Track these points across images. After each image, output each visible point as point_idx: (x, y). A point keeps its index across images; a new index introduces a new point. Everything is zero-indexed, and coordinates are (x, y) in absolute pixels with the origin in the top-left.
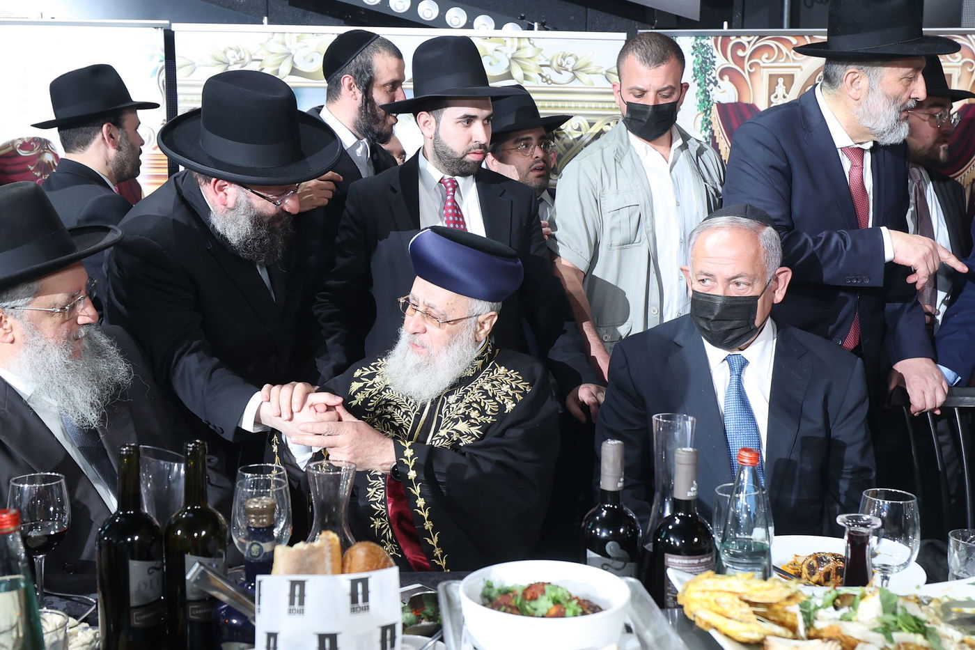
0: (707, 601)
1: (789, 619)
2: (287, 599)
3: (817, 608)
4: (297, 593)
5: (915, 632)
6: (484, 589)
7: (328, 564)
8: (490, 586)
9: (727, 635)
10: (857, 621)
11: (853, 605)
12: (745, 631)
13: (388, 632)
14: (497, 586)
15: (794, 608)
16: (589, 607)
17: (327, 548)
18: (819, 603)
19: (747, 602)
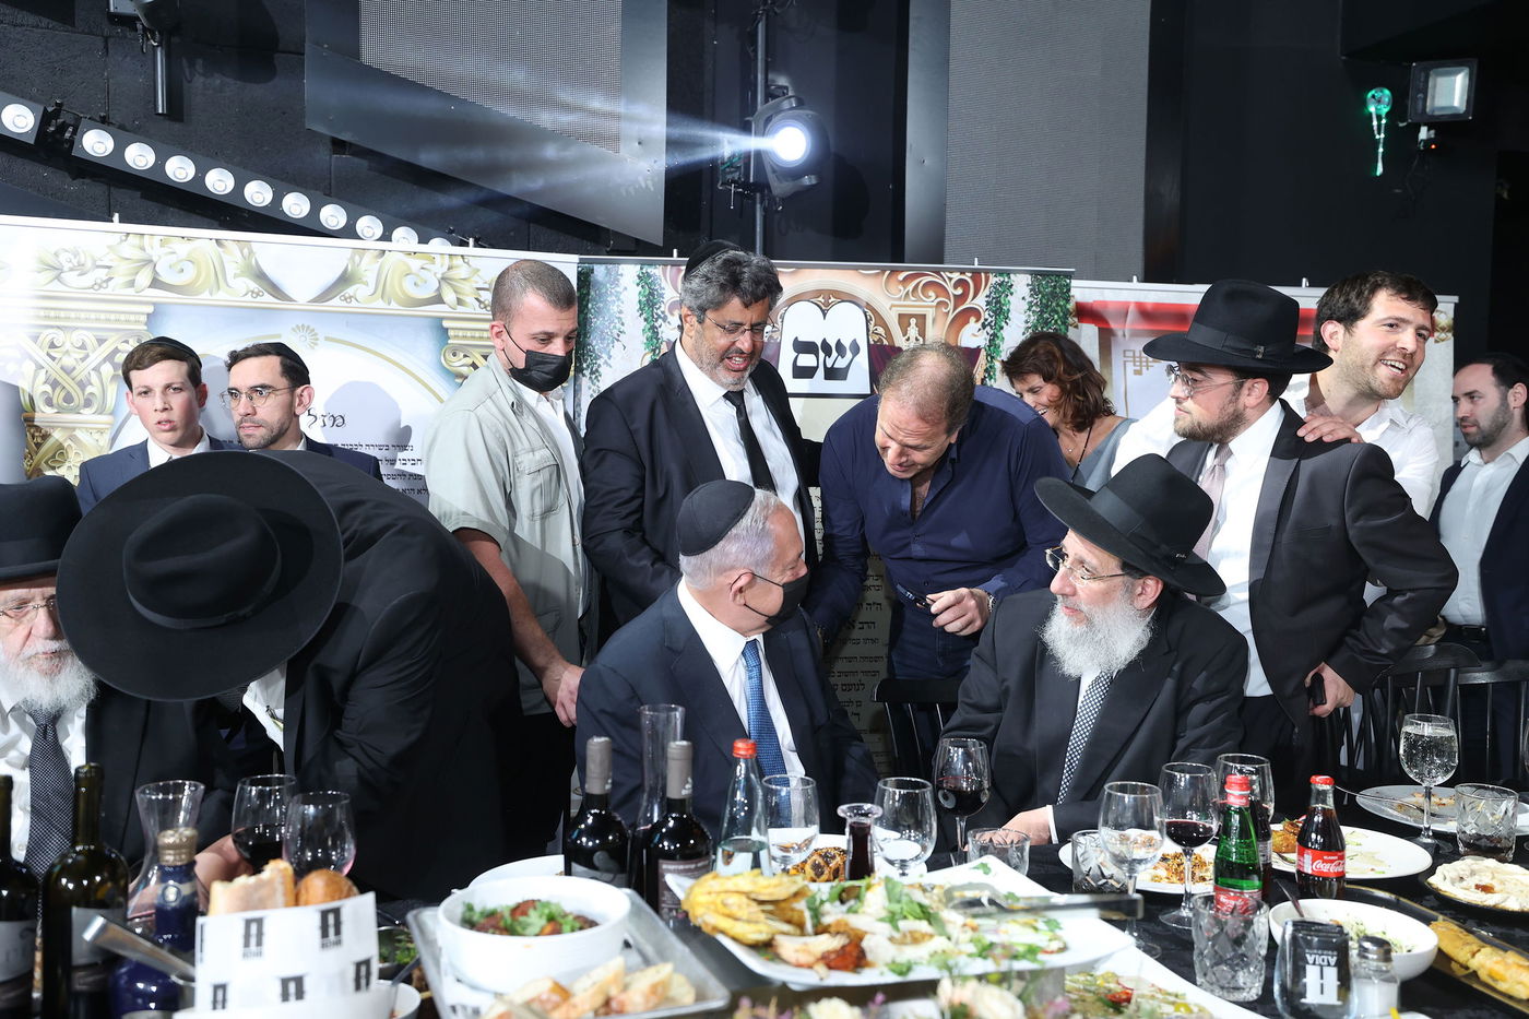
0: (714, 903)
1: (796, 917)
2: (241, 941)
3: (822, 902)
4: (254, 933)
5: (920, 919)
6: (464, 913)
7: (280, 898)
8: (470, 908)
9: (734, 939)
10: (864, 912)
11: (858, 898)
12: (754, 932)
13: (363, 969)
14: (478, 908)
15: (801, 905)
16: (586, 923)
17: (278, 880)
18: (824, 897)
19: (755, 900)
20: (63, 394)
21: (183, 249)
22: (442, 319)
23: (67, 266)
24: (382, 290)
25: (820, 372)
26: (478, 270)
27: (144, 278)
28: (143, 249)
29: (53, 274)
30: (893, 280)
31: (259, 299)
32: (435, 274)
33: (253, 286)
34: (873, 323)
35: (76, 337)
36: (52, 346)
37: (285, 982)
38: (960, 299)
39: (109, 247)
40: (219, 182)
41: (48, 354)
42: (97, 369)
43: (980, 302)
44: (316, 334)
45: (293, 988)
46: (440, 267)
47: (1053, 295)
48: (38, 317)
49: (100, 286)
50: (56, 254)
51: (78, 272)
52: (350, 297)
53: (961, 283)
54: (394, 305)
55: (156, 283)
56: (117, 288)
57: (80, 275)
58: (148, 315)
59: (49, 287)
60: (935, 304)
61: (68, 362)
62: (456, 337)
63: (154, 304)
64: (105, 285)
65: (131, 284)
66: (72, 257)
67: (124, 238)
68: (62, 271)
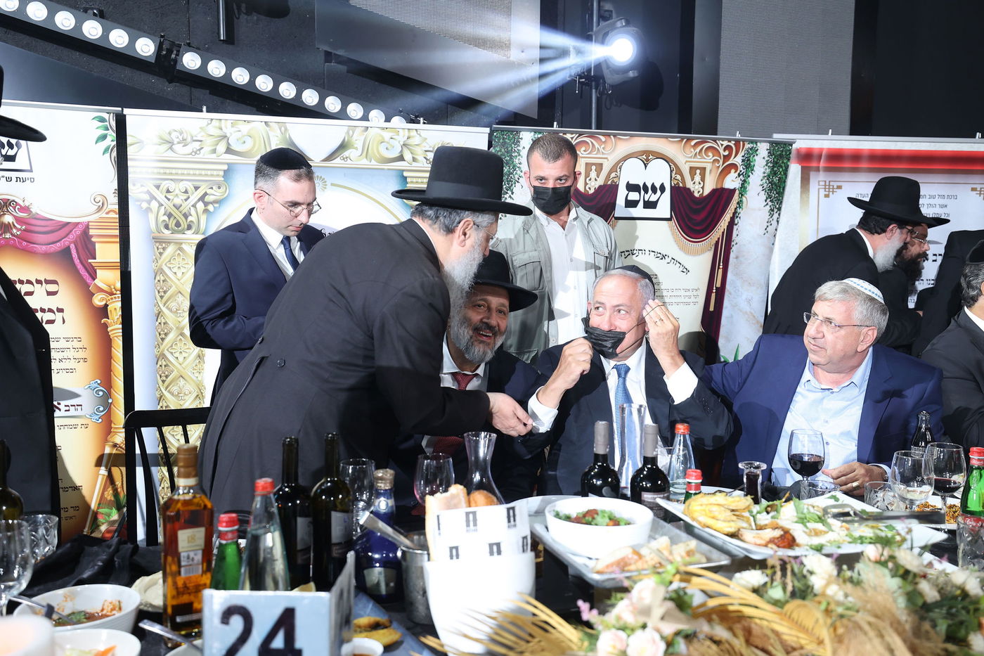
2: (465, 524)
3: (757, 514)
4: (471, 519)
5: (817, 522)
9: (717, 531)
11: (777, 511)
12: (727, 527)
19: (727, 508)
20: (175, 222)
21: (245, 128)
22: (403, 171)
23: (176, 141)
24: (366, 152)
25: (641, 204)
26: (426, 139)
27: (222, 147)
28: (221, 129)
29: (167, 146)
30: (688, 146)
32: (399, 142)
34: (674, 172)
35: (183, 186)
36: (168, 191)
37: (491, 545)
38: (726, 158)
39: (201, 128)
40: (264, 83)
41: (166, 197)
42: (194, 206)
43: (738, 160)
44: (325, 182)
45: (496, 548)
46: (402, 138)
47: (781, 156)
48: (159, 173)
49: (196, 153)
50: (170, 134)
51: (182, 145)
52: (347, 158)
53: (727, 148)
54: (373, 162)
55: (229, 150)
56: (205, 154)
57: (184, 146)
58: (225, 171)
59: (165, 154)
60: (712, 160)
61: (177, 201)
62: (412, 182)
63: (228, 164)
64: (198, 152)
65: (214, 151)
66: (179, 135)
67: (209, 122)
68: (173, 144)
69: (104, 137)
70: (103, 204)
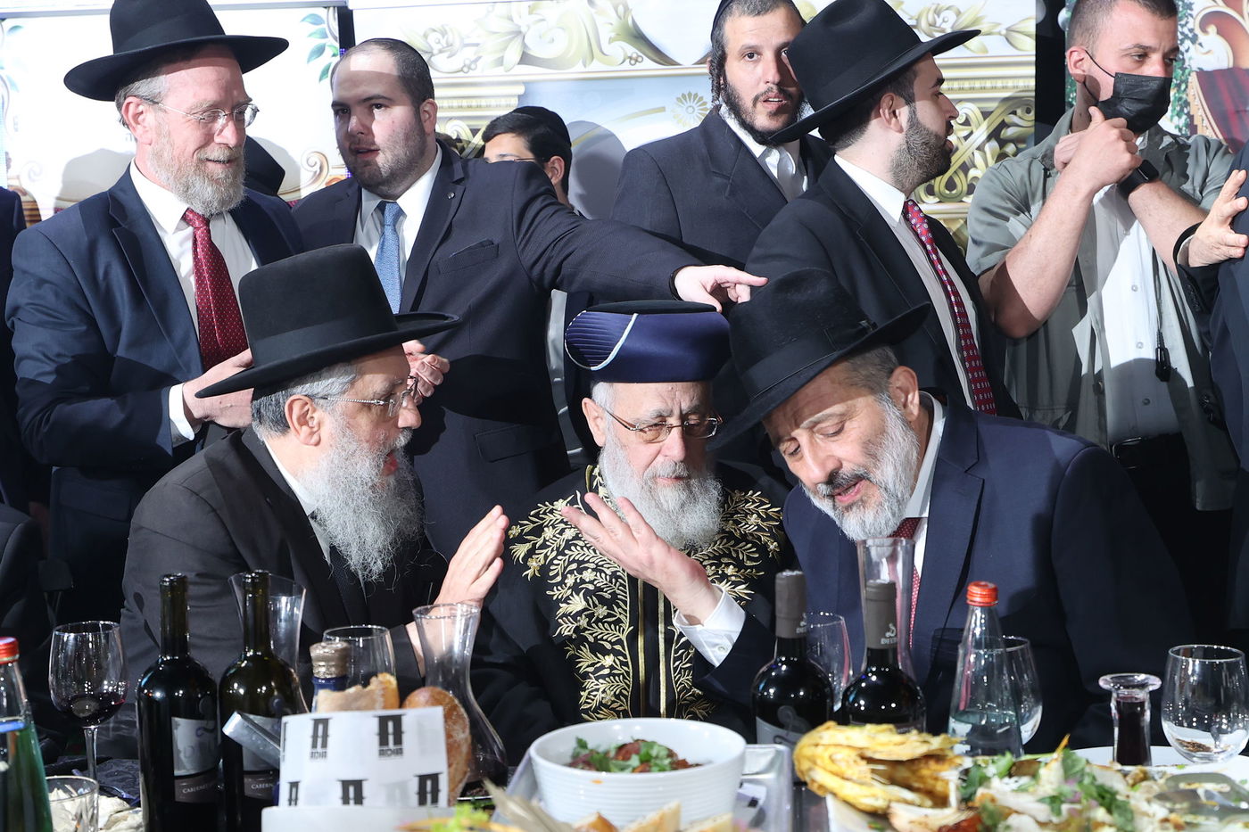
23: (435, 48)
27: (513, 54)
28: (510, 19)
31: (638, 66)
33: (631, 50)
39: (475, 20)
44: (704, 103)
49: (469, 68)
50: (426, 36)
51: (446, 54)
55: (525, 59)
56: (485, 69)
57: (449, 57)
58: (520, 96)
63: (525, 83)
64: (473, 66)
65: (500, 62)
66: (440, 36)
68: (433, 55)
69: (320, 51)
70: (321, 168)
